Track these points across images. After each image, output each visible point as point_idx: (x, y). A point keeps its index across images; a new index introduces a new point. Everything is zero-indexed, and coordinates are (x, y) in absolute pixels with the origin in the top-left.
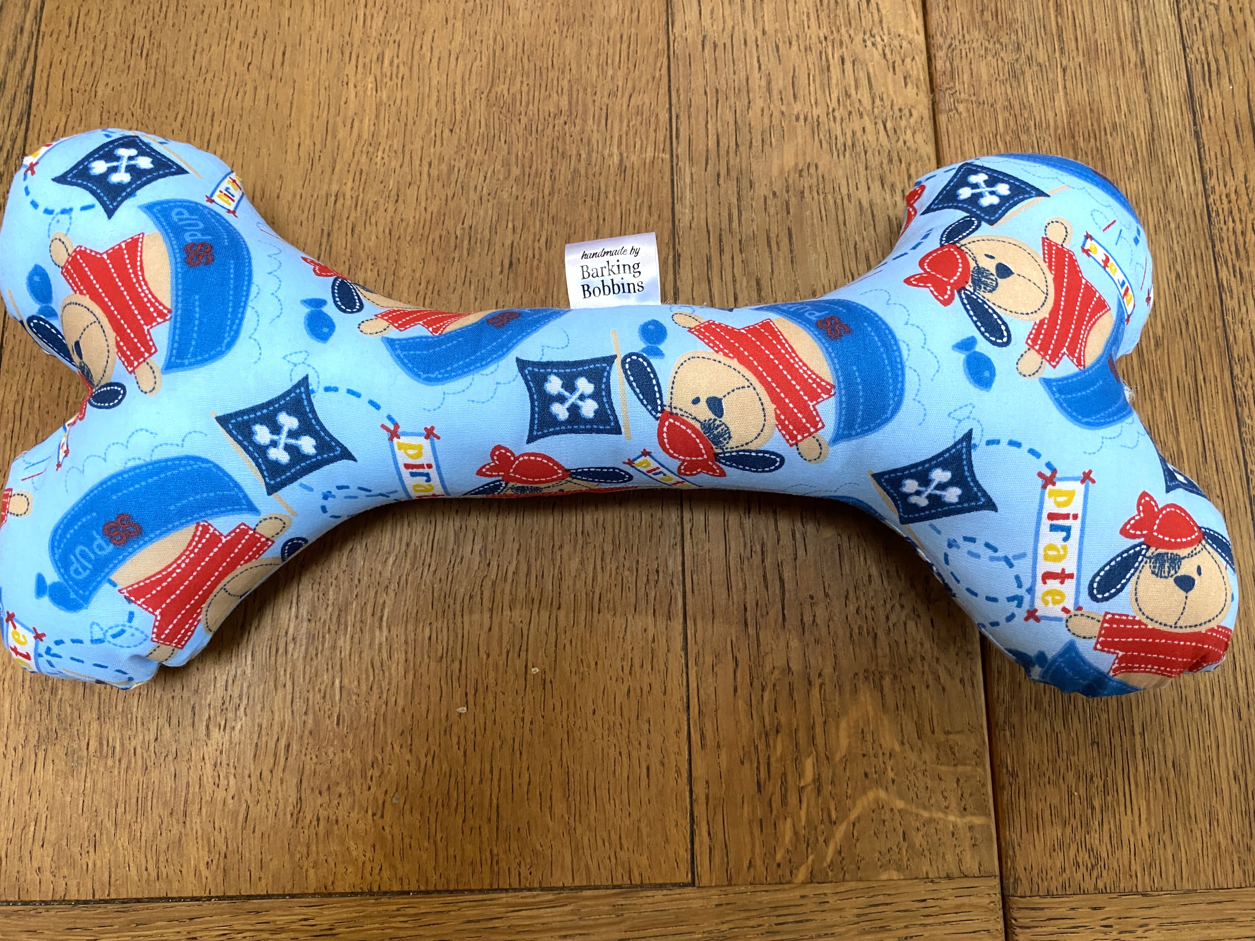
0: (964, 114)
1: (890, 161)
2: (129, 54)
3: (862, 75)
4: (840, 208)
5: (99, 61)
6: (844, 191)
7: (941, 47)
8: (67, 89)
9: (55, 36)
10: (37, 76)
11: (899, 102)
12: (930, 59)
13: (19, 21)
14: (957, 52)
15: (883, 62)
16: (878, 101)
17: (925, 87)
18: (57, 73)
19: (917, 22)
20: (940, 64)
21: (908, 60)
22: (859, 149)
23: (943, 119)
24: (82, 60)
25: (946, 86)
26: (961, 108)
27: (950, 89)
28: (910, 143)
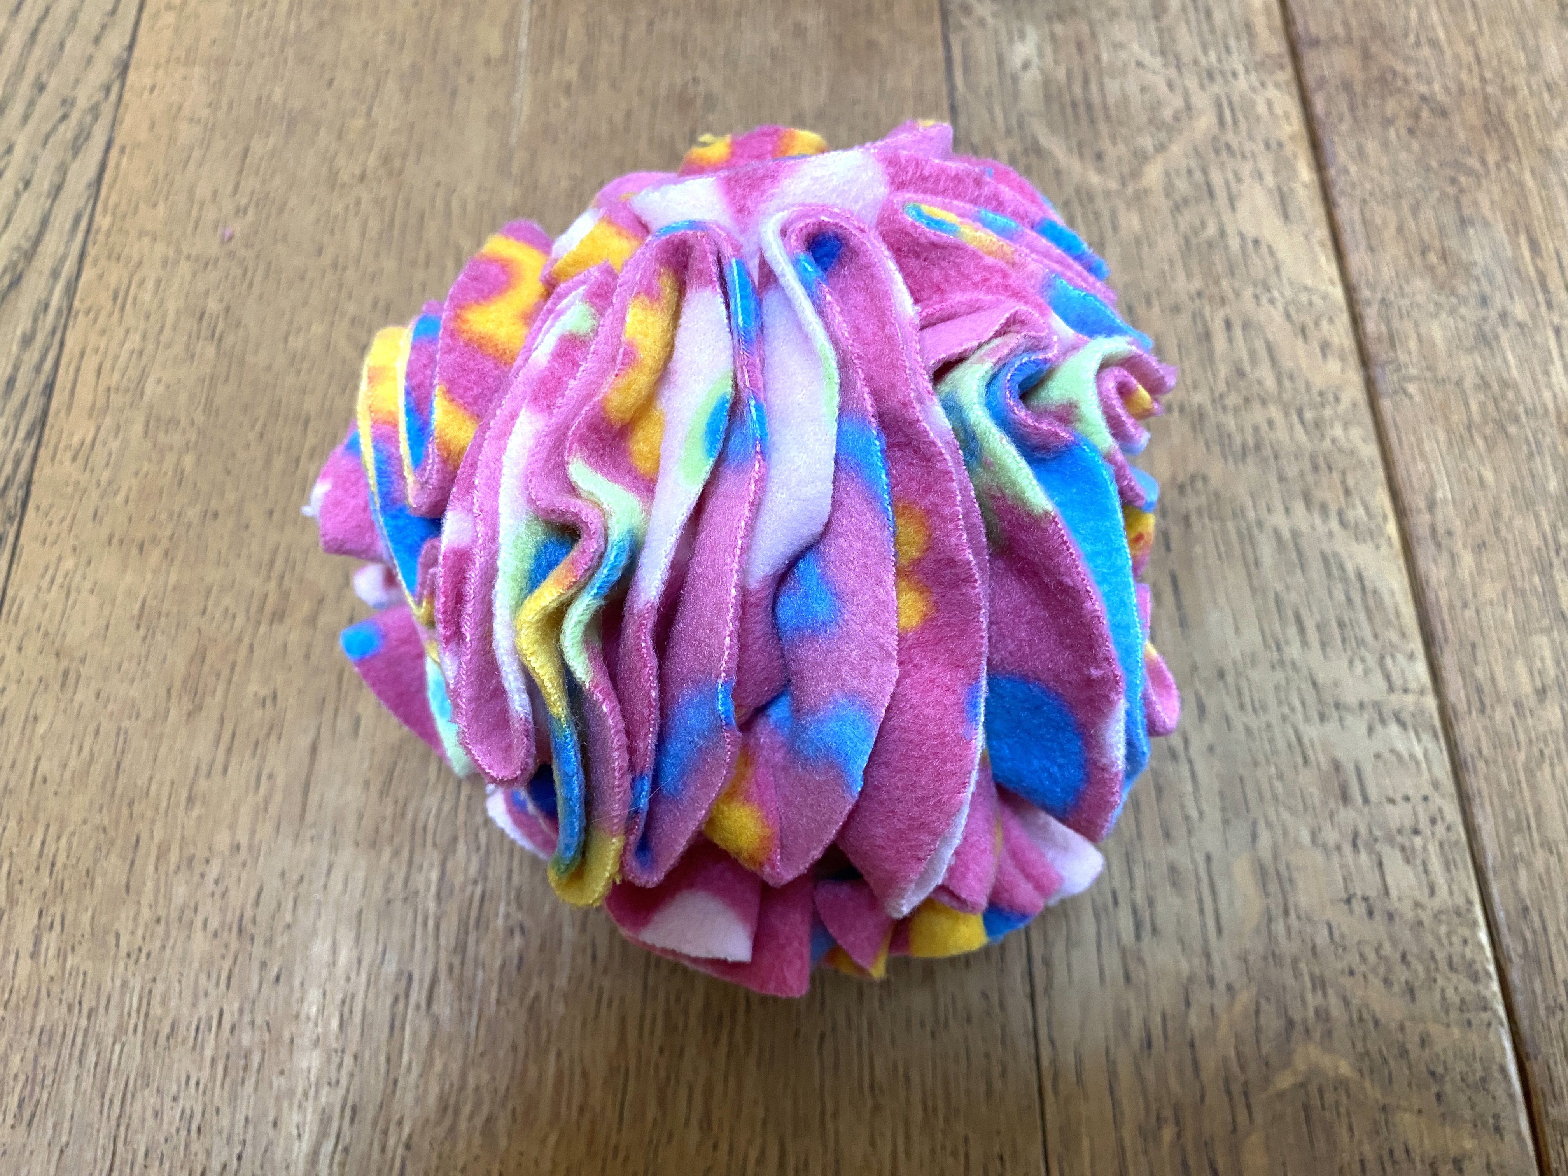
0: (1418, 398)
1: (1316, 468)
2: (194, 336)
3: (1260, 346)
4: (1247, 541)
5: (150, 347)
6: (1251, 514)
7: (1369, 303)
8: (101, 388)
9: (92, 315)
10: (61, 371)
11: (1319, 382)
12: (1356, 320)
13: (43, 296)
14: (1394, 311)
15: (1288, 326)
16: (1287, 383)
17: (1353, 360)
18: (90, 364)
19: (1330, 269)
20: (1372, 325)
21: (1324, 323)
22: (1268, 452)
23: (1386, 404)
24: (128, 346)
25: (1384, 357)
26: (1412, 388)
27: (1391, 362)
28: (1343, 441)
